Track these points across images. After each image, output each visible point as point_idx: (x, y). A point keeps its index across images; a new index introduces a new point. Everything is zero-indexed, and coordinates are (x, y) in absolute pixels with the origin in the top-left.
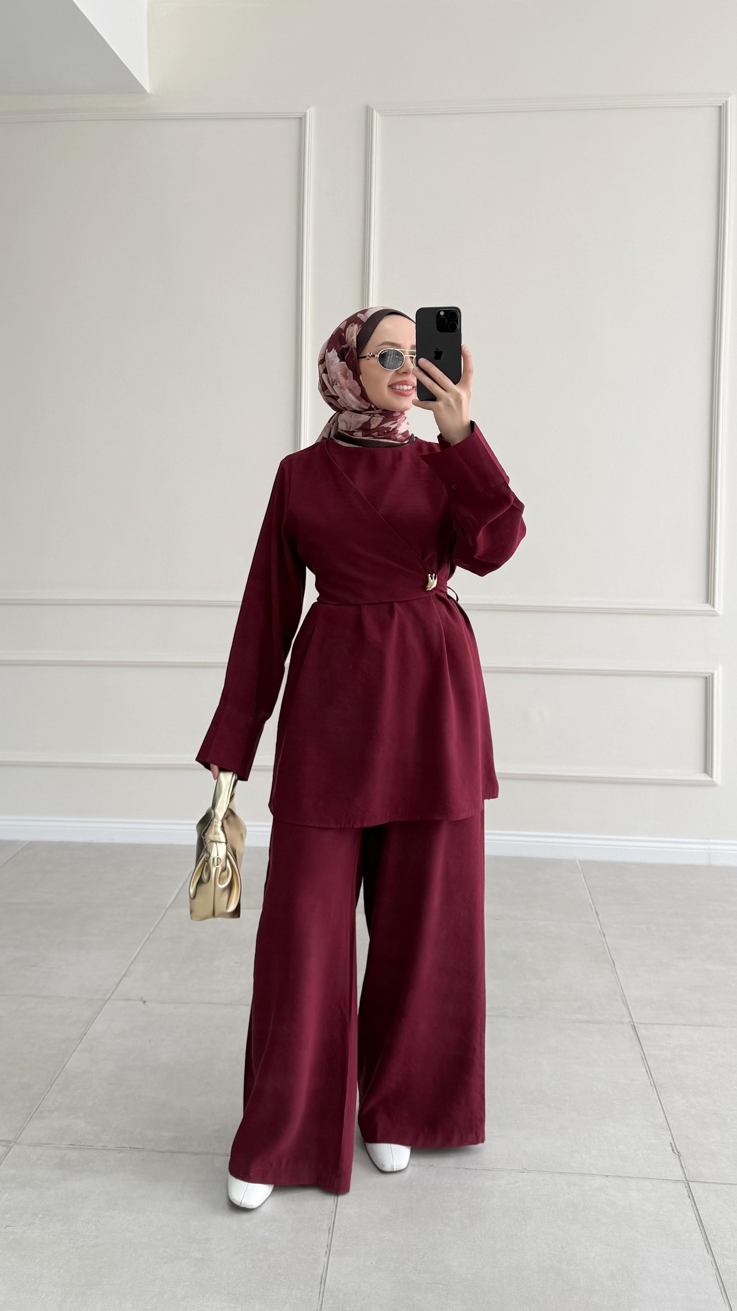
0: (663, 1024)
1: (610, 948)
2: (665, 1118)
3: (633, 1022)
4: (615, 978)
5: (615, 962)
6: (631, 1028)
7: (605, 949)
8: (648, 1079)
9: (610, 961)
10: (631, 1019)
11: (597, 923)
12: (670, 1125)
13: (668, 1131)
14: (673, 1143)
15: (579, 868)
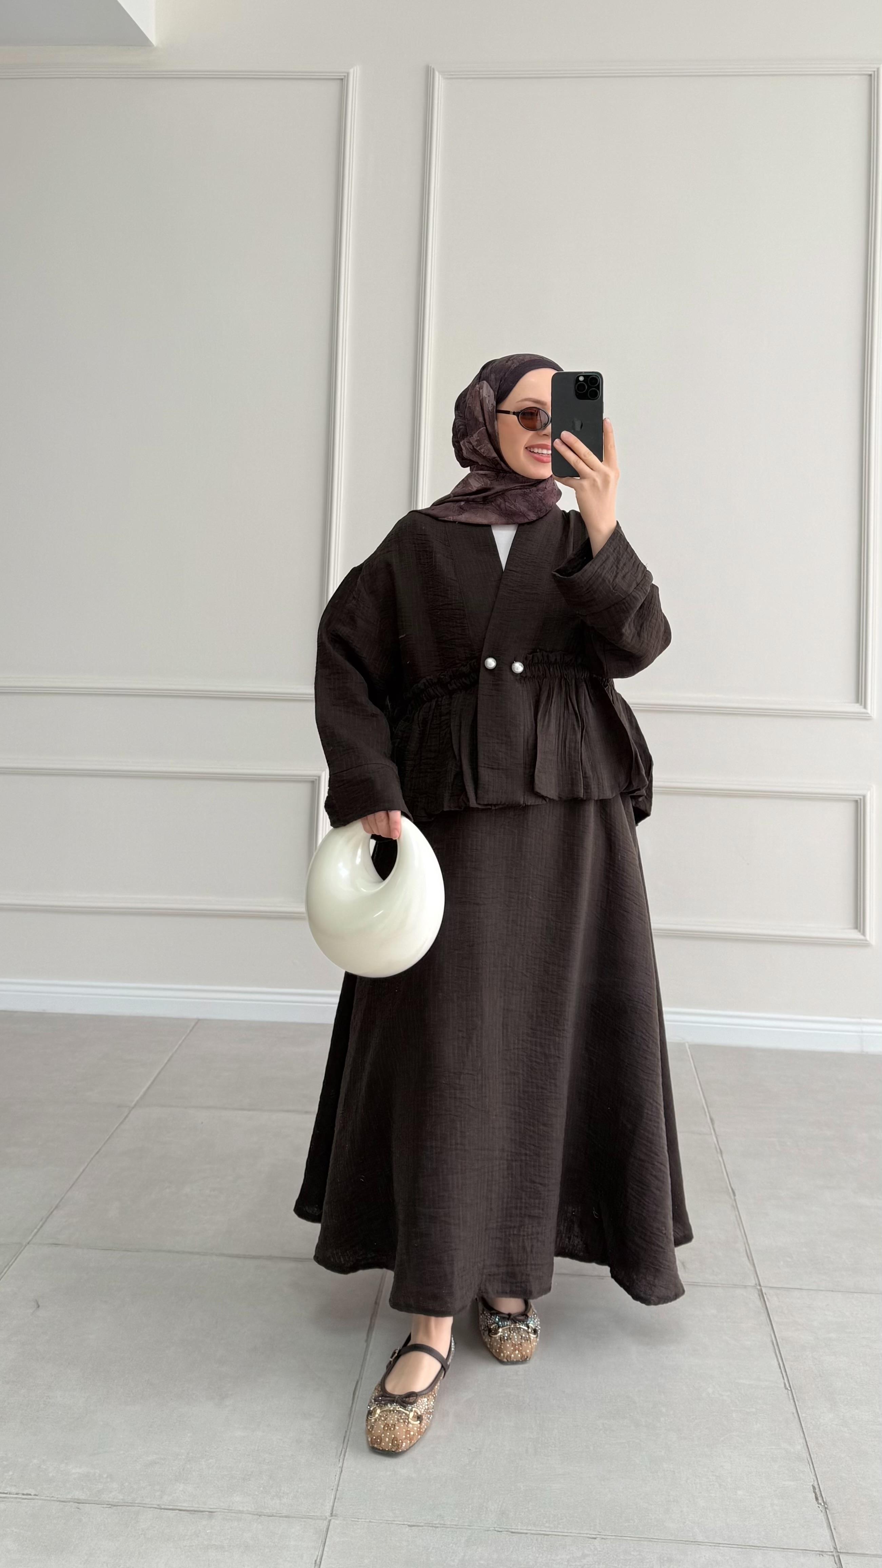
0: (802, 1289)
1: (728, 1170)
2: (805, 1444)
3: (760, 1285)
4: (736, 1217)
5: (736, 1192)
6: (756, 1295)
7: (722, 1172)
8: (782, 1378)
9: (729, 1190)
10: (757, 1280)
11: (711, 1134)
12: (812, 1456)
13: (810, 1465)
14: (816, 1486)
15: (688, 1056)
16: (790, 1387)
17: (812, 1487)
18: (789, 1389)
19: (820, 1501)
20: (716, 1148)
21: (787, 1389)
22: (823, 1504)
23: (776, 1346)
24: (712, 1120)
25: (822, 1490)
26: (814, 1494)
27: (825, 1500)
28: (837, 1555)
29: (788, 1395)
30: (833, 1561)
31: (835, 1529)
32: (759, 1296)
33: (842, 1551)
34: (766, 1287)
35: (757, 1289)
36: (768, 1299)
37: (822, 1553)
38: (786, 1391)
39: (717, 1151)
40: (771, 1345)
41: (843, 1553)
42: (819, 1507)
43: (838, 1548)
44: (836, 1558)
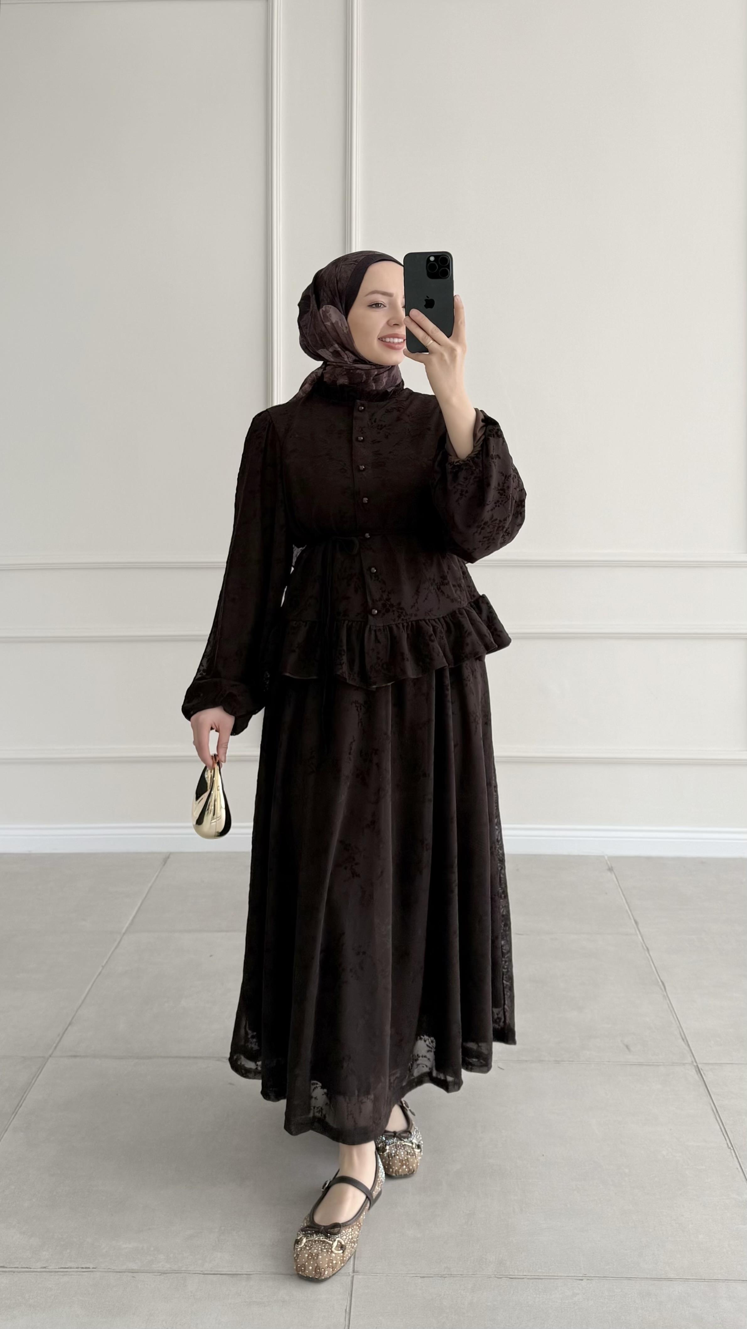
0: (732, 1064)
1: (656, 965)
3: (696, 1062)
4: (668, 1004)
5: (666, 985)
7: (651, 967)
9: (658, 982)
10: (693, 1058)
11: (637, 934)
20: (643, 946)
21: (730, 1148)
23: (716, 1112)
24: (636, 923)
32: (696, 1071)
34: (701, 1063)
35: (694, 1065)
36: (704, 1074)
39: (644, 950)
40: (712, 1112)
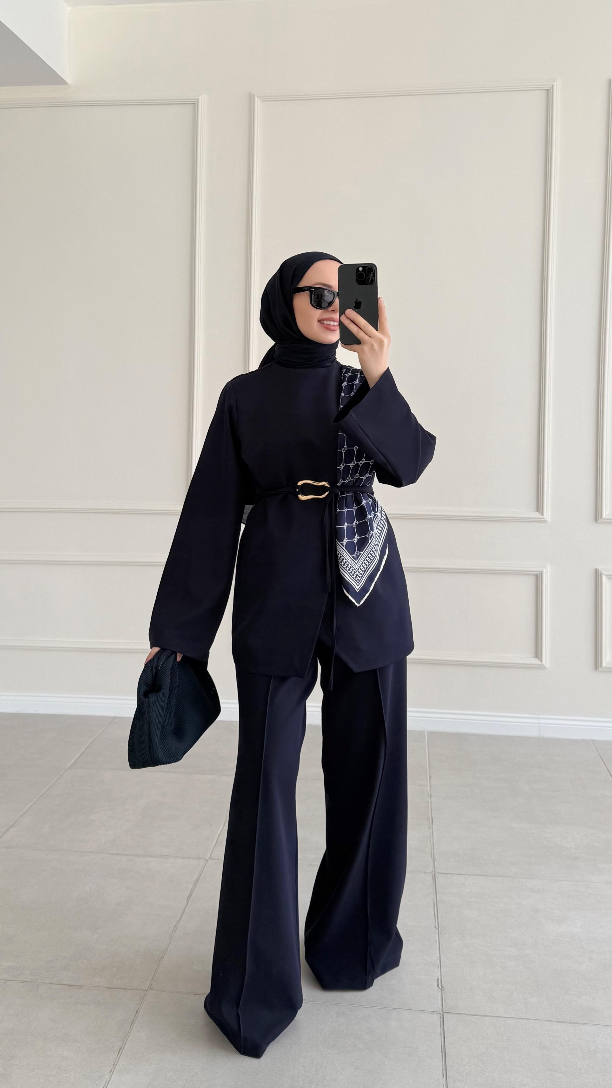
0: (461, 874)
2: (439, 957)
3: (435, 872)
4: (430, 833)
5: (434, 820)
6: (432, 878)
7: (428, 808)
8: (434, 922)
9: (430, 818)
10: (433, 868)
11: (427, 785)
12: (441, 963)
13: (439, 968)
14: (440, 979)
15: (425, 739)
16: (438, 927)
17: (436, 980)
18: (437, 928)
19: (440, 986)
20: (428, 794)
21: (436, 928)
22: (441, 988)
23: (436, 905)
24: (430, 777)
25: (442, 981)
26: (437, 983)
27: (443, 986)
28: (442, 1014)
29: (436, 931)
30: (439, 1017)
31: (445, 1000)
32: (433, 877)
33: (445, 1012)
34: (438, 873)
35: (433, 874)
36: (438, 880)
37: (433, 1012)
38: (435, 929)
39: (428, 796)
40: (433, 905)
41: (446, 1012)
42: (438, 989)
43: (444, 1010)
44: (441, 1015)
